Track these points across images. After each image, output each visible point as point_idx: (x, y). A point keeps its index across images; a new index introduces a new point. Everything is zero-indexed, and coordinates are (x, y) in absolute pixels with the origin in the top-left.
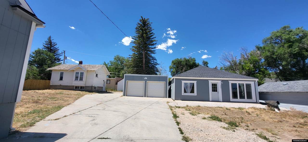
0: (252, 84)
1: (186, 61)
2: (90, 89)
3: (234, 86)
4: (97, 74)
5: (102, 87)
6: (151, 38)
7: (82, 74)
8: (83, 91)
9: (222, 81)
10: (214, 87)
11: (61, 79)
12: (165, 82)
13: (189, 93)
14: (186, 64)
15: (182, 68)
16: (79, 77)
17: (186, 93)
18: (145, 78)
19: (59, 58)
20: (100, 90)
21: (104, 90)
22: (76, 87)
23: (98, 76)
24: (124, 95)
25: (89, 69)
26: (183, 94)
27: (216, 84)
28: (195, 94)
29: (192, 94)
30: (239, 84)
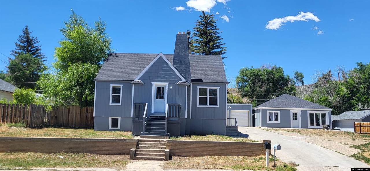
0: (327, 113)
1: (268, 74)
3: (312, 115)
9: (302, 111)
12: (249, 111)
13: (274, 121)
14: (268, 79)
15: (262, 85)
17: (271, 121)
18: (229, 107)
26: (268, 122)
27: (297, 114)
28: (279, 122)
29: (276, 122)
30: (316, 114)
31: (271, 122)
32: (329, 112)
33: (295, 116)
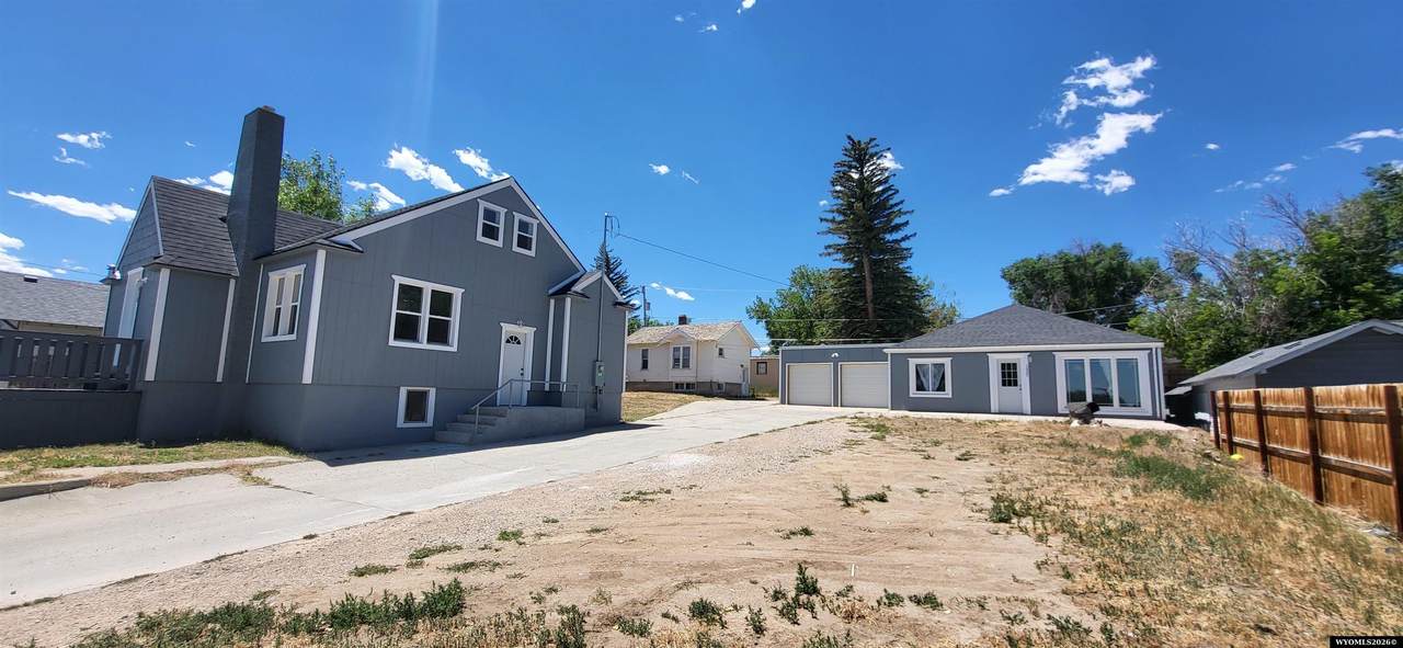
0: (1141, 357)
2: (707, 389)
4: (721, 350)
5: (740, 385)
6: (891, 202)
7: (687, 350)
8: (693, 394)
9: (1032, 354)
10: (1009, 373)
11: (645, 365)
13: (931, 392)
16: (682, 359)
17: (923, 390)
18: (833, 355)
19: (631, 303)
20: (731, 392)
21: (744, 392)
22: (677, 385)
23: (725, 351)
24: (783, 402)
25: (701, 338)
26: (913, 392)
27: (1015, 365)
28: (948, 393)
29: (940, 395)
30: (1095, 364)
31: (922, 394)
32: (1150, 355)
33: (1009, 375)
